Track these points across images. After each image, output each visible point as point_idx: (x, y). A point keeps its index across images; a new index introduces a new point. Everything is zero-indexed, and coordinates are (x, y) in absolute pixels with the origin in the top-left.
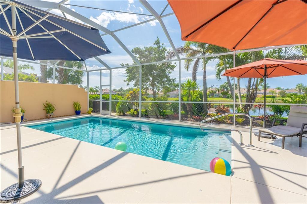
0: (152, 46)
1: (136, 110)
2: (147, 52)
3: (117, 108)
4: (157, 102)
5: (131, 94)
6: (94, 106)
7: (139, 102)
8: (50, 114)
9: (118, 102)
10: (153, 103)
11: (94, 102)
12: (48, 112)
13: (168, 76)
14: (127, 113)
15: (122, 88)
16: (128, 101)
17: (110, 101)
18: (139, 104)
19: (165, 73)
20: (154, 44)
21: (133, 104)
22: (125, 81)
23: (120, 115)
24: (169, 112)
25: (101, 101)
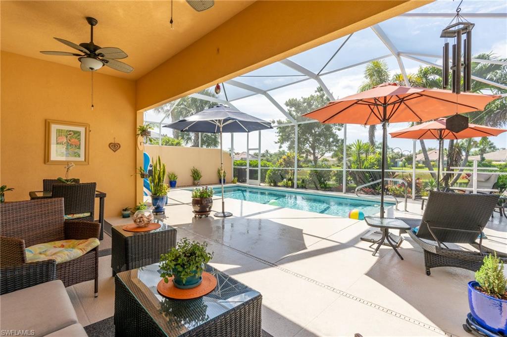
0: (313, 95)
1: (290, 179)
2: (306, 104)
3: (267, 177)
4: (317, 169)
5: (284, 159)
6: (239, 174)
7: (294, 170)
8: (198, 181)
9: (269, 169)
10: (311, 171)
11: (239, 170)
12: (195, 179)
13: (335, 135)
14: (279, 184)
15: (267, 151)
16: (281, 168)
17: (259, 169)
18: (294, 173)
19: (332, 130)
20: (316, 91)
21: (287, 172)
22: (276, 143)
23: (271, 185)
24: (332, 182)
25: (248, 168)
